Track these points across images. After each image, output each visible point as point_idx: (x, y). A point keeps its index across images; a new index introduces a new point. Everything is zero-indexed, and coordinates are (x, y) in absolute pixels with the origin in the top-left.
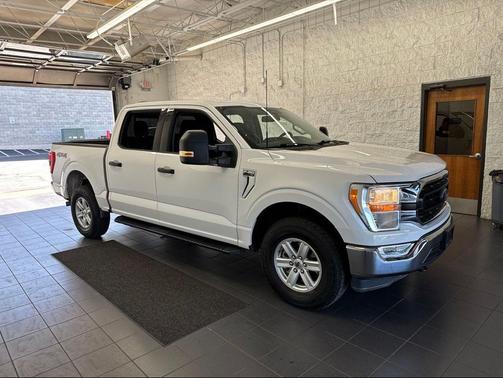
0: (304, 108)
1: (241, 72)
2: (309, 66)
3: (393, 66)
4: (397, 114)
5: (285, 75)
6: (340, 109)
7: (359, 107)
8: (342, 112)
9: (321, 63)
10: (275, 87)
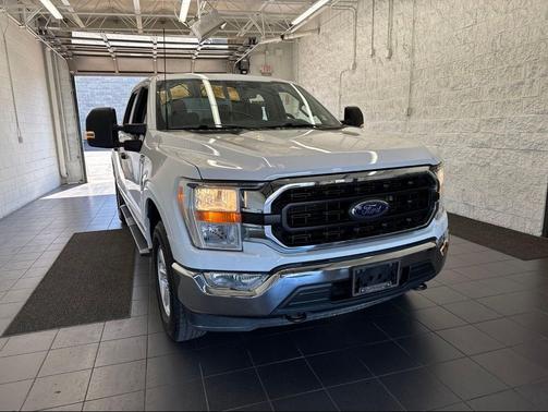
0: (411, 85)
1: (352, 43)
2: (420, 28)
3: (524, 12)
4: (524, 89)
5: (394, 42)
6: (451, 84)
7: (474, 80)
8: (453, 89)
9: (433, 22)
10: (384, 60)
